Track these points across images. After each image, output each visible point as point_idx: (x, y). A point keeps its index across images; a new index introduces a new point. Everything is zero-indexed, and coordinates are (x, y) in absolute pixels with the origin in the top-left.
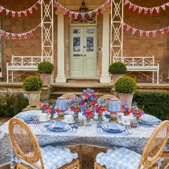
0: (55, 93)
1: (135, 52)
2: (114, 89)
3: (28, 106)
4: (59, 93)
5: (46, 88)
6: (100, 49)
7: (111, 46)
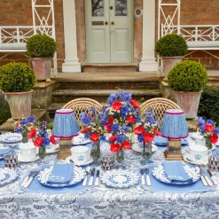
0: (61, 92)
1: (199, 16)
2: (166, 84)
3: (9, 120)
4: (67, 92)
5: (43, 85)
6: (138, 12)
7: (160, 4)
